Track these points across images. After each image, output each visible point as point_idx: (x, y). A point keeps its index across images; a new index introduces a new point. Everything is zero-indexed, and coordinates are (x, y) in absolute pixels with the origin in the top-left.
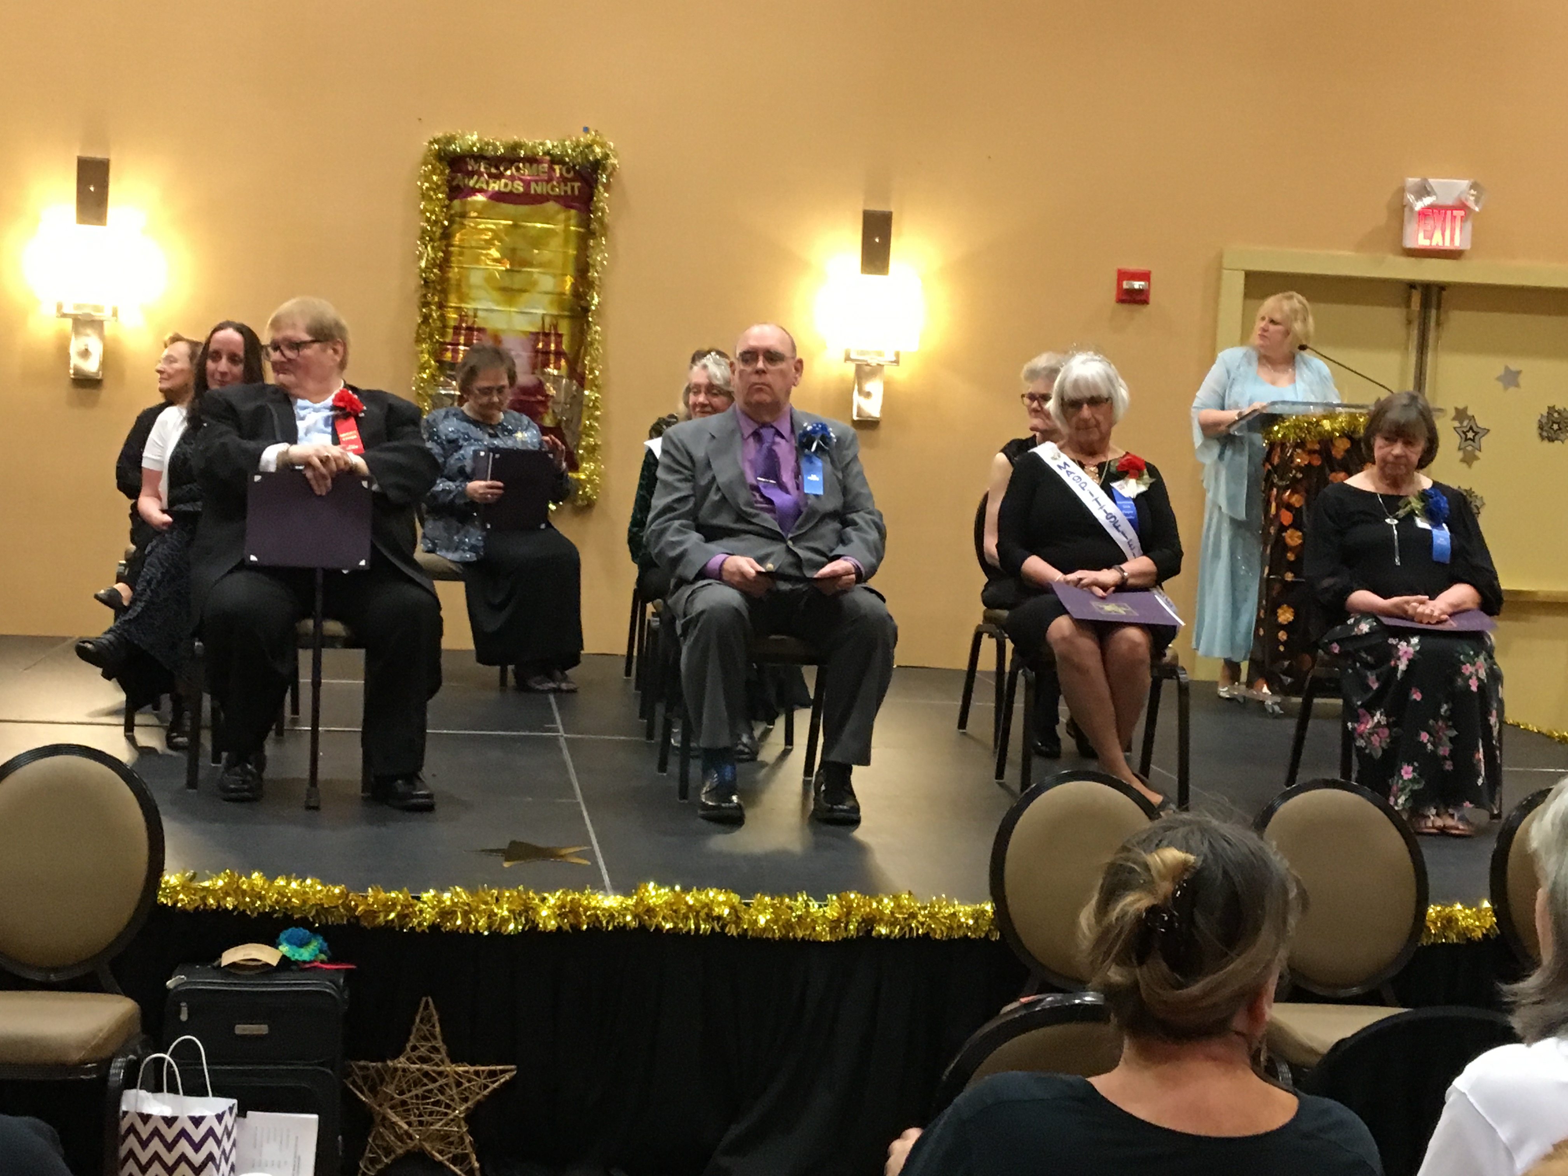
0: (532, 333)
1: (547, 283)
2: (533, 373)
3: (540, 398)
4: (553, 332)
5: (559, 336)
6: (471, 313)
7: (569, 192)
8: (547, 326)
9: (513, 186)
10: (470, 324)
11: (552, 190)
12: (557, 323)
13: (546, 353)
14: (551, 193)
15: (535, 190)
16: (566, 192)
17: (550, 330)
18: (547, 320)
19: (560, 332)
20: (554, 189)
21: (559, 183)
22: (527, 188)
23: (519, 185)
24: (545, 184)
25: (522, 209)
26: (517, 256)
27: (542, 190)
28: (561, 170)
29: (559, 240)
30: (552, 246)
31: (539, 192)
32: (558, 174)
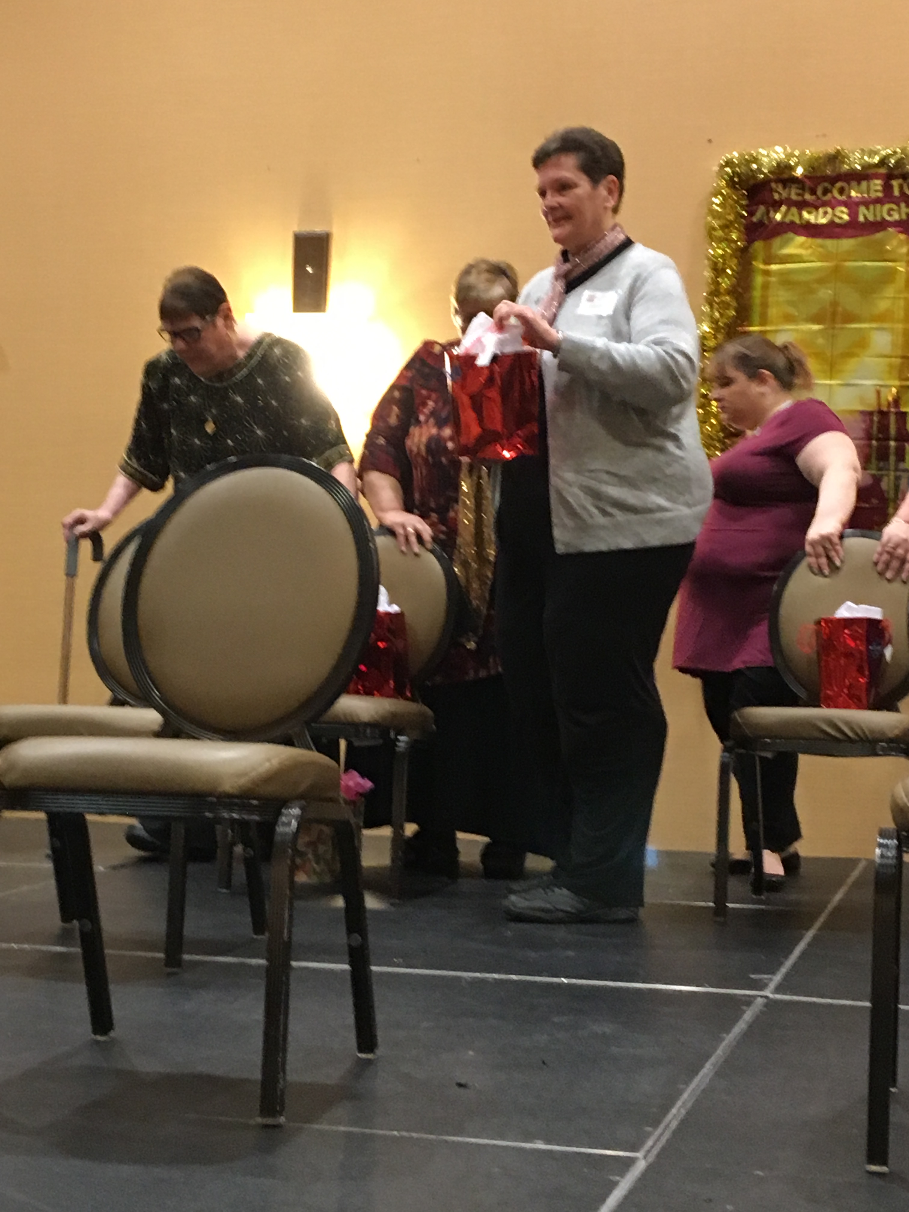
0: (861, 413)
1: (884, 343)
3: (874, 502)
4: (893, 410)
8: (885, 402)
9: (834, 215)
11: (890, 214)
12: (899, 399)
13: (883, 441)
14: (888, 218)
15: (865, 218)
16: (908, 214)
17: (889, 407)
18: (885, 396)
19: (903, 409)
20: (892, 212)
21: (898, 205)
22: (853, 214)
23: (842, 212)
24: (878, 206)
25: (847, 244)
26: (840, 309)
27: (875, 216)
28: (901, 187)
29: (901, 282)
30: (890, 291)
31: (871, 218)
32: (896, 193)
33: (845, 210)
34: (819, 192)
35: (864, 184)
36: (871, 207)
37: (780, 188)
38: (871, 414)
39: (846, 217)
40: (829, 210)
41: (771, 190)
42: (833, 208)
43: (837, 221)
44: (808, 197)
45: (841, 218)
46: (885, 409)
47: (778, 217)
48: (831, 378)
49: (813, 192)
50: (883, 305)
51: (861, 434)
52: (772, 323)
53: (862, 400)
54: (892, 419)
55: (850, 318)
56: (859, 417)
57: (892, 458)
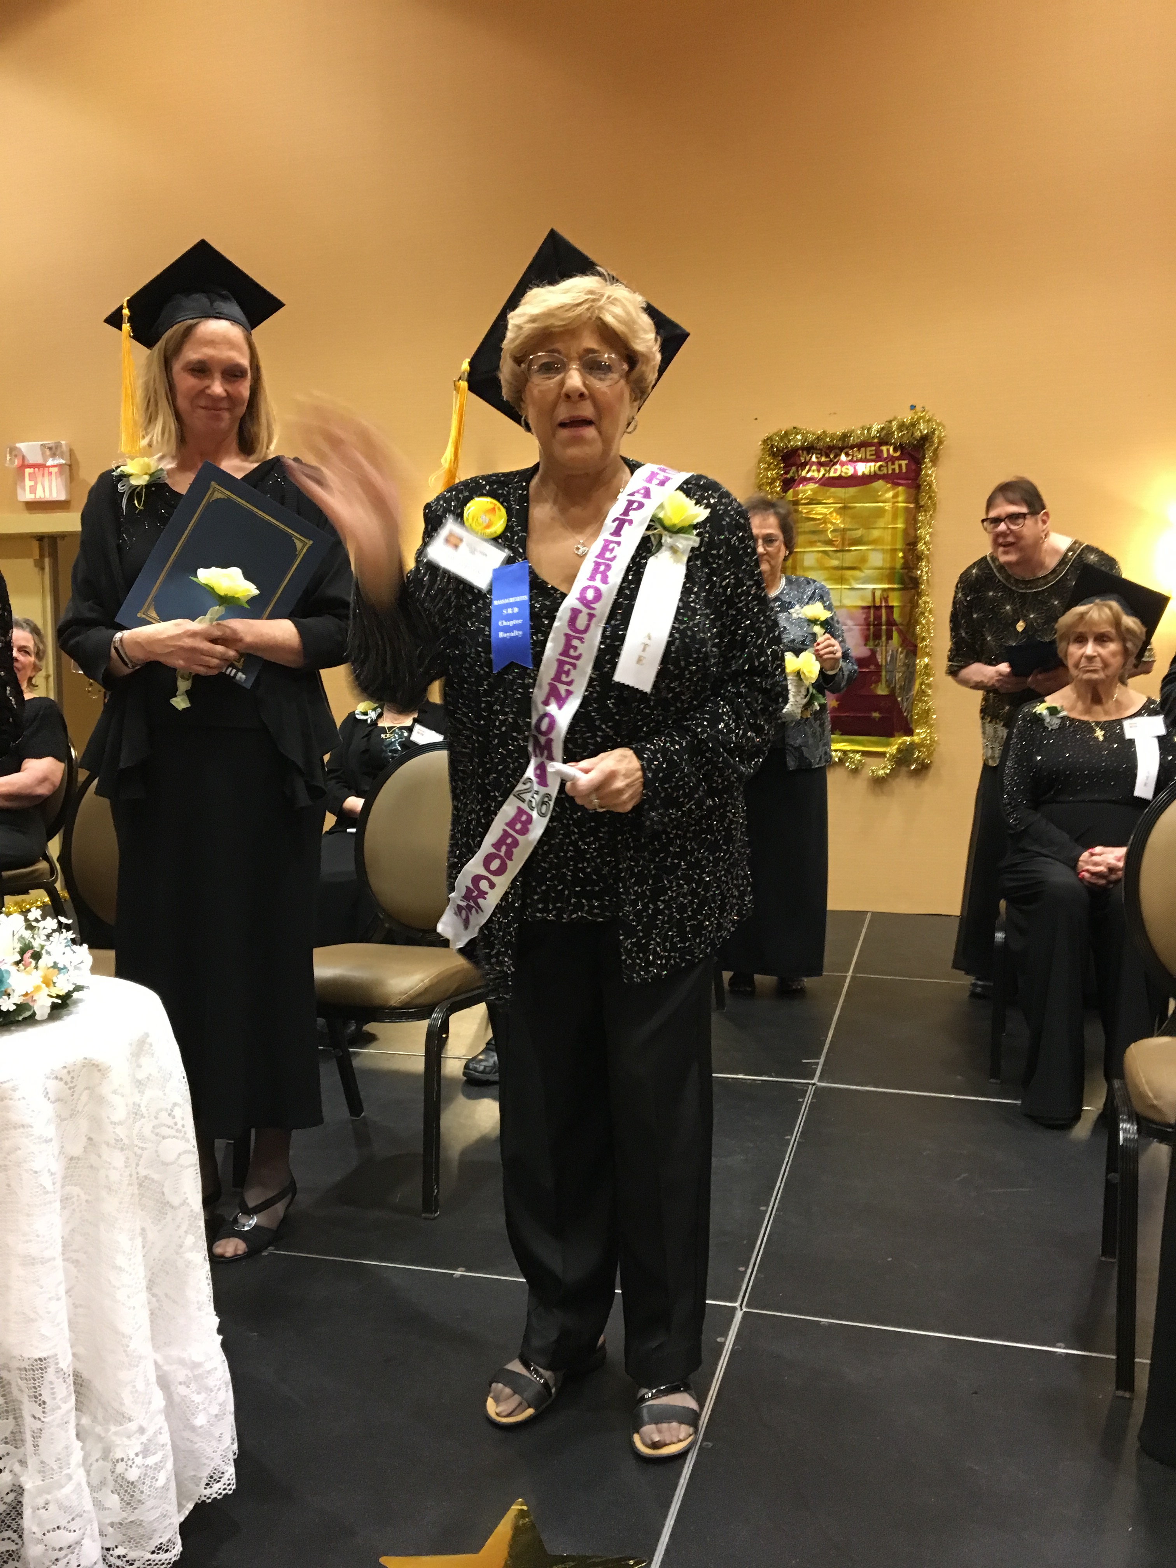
0: (863, 608)
1: (877, 559)
2: (866, 645)
3: (872, 667)
4: (883, 605)
5: (890, 608)
7: (897, 471)
8: (878, 600)
9: (842, 471)
12: (888, 597)
13: (878, 626)
14: (878, 473)
16: (894, 470)
17: (881, 603)
18: (878, 594)
19: (890, 604)
20: (882, 469)
21: (886, 463)
24: (872, 464)
25: (852, 491)
26: (847, 537)
28: (888, 450)
29: (888, 517)
30: (881, 523)
31: (867, 473)
32: (885, 455)
34: (832, 456)
35: (863, 449)
37: (805, 452)
38: (869, 608)
39: (850, 474)
40: (839, 467)
41: (799, 456)
42: (842, 466)
43: (844, 475)
44: (823, 459)
45: (847, 473)
46: (878, 604)
47: (804, 473)
48: (842, 584)
49: (827, 456)
50: (876, 533)
51: (862, 621)
53: (863, 598)
54: (884, 611)
56: (862, 611)
57: (884, 638)
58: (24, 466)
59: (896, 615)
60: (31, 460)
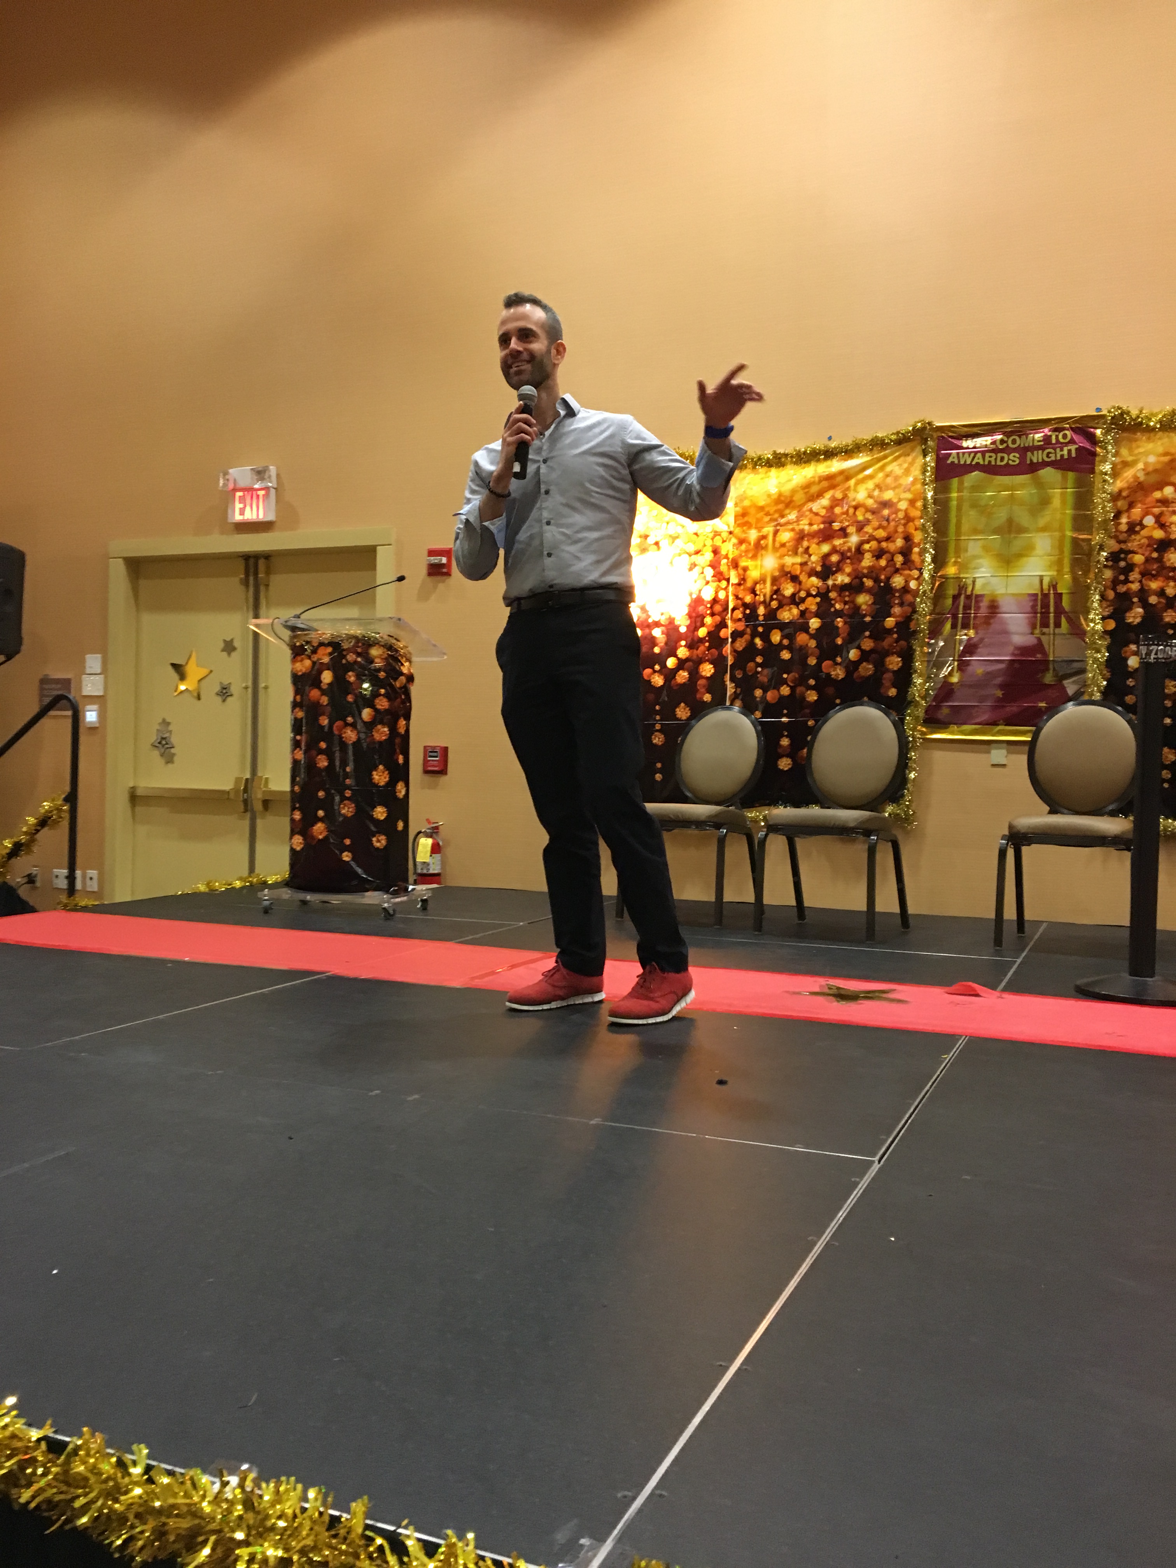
0: (1029, 595)
1: (1045, 547)
2: (1032, 633)
3: (1039, 656)
4: (1052, 592)
5: (1059, 596)
6: (969, 582)
7: (1066, 457)
8: (1045, 586)
9: (1009, 459)
10: (969, 592)
11: (1048, 456)
12: (1057, 584)
13: (1045, 614)
14: (1046, 459)
15: (1031, 460)
16: (1062, 456)
17: (1049, 590)
18: (1046, 581)
19: (1059, 591)
20: (1050, 455)
21: (1055, 449)
22: (1023, 458)
23: (1014, 456)
24: (1040, 452)
25: (1017, 479)
26: (1014, 524)
27: (1038, 458)
28: (1057, 437)
29: (1057, 502)
30: (1049, 509)
31: (1035, 461)
32: (1054, 441)
33: (1017, 455)
36: (1035, 452)
38: (1036, 595)
39: (1017, 461)
40: (1006, 456)
42: (1009, 455)
43: (1011, 462)
45: (1014, 461)
46: (1046, 591)
48: (1007, 572)
50: (1045, 520)
51: (1029, 609)
52: (965, 535)
53: (1029, 586)
54: (1052, 596)
55: (1021, 530)
56: (1028, 599)
57: (1052, 625)
58: (235, 490)
59: (1066, 603)
60: (242, 484)
